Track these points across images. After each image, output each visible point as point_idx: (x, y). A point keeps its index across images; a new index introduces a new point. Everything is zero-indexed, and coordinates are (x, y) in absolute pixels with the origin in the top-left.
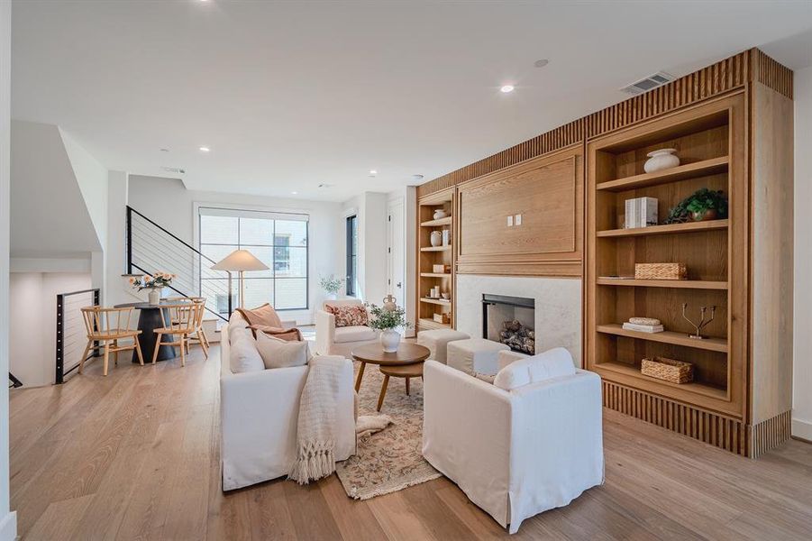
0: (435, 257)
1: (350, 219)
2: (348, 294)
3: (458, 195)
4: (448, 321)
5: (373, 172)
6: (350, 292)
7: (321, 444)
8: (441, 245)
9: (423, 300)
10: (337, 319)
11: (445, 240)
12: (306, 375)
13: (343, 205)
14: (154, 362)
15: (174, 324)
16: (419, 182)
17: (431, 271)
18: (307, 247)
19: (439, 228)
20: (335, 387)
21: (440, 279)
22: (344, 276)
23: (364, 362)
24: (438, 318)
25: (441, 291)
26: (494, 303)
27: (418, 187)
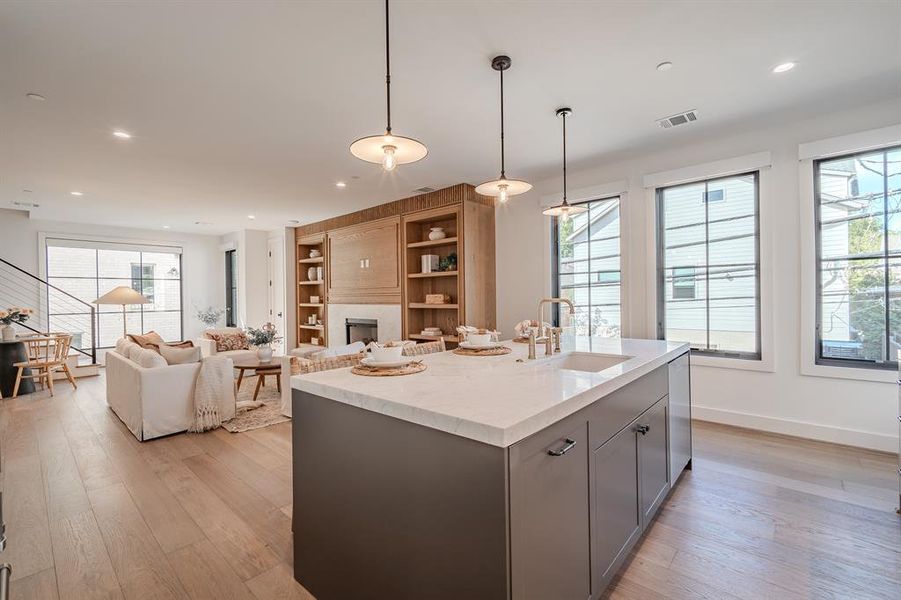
0: (313, 290)
1: (230, 254)
2: (228, 325)
3: (328, 240)
4: (322, 343)
5: (251, 217)
6: (231, 324)
7: (211, 407)
8: (316, 279)
9: (302, 327)
10: (218, 344)
11: (319, 276)
12: (200, 369)
13: (221, 239)
14: (15, 395)
15: (31, 359)
16: (297, 225)
17: (309, 302)
18: (181, 280)
19: (315, 265)
20: (220, 374)
21: (317, 308)
22: (224, 308)
23: (243, 369)
24: (315, 341)
25: (318, 318)
26: (355, 325)
27: (296, 229)
